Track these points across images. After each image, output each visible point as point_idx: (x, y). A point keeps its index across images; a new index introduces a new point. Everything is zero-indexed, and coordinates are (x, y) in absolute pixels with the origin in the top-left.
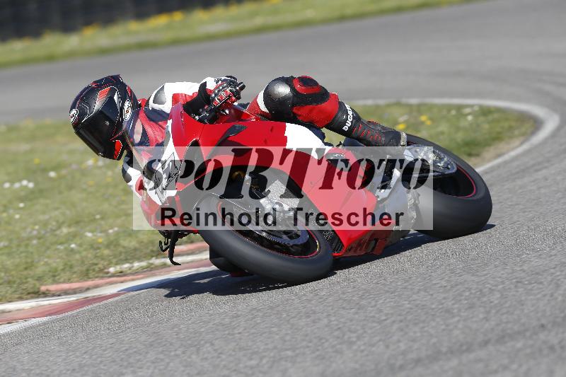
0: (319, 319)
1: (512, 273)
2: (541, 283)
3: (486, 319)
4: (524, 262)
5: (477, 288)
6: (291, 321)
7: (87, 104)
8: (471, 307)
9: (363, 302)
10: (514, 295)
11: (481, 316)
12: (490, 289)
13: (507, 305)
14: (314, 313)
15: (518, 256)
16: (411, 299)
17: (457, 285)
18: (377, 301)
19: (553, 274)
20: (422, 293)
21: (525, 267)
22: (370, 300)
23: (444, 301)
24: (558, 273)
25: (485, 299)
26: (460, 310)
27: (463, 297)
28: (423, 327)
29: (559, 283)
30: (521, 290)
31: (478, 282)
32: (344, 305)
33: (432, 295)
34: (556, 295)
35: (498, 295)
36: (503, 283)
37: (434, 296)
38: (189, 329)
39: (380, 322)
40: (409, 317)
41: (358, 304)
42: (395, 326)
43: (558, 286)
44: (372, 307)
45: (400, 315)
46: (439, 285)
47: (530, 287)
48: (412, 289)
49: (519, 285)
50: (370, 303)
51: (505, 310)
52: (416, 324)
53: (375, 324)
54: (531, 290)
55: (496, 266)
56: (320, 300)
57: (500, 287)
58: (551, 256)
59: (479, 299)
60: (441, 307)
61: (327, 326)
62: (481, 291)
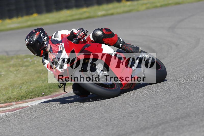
0: (53, 130)
1: (122, 113)
2: (132, 117)
3: (113, 130)
4: (126, 109)
5: (109, 119)
6: (43, 131)
7: (32, 37)
8: (107, 125)
9: (68, 124)
10: (122, 121)
11: (111, 129)
12: (114, 119)
13: (120, 124)
14: (51, 128)
15: (124, 107)
16: (86, 123)
17: (102, 117)
18: (73, 124)
19: (136, 113)
20: (90, 121)
21: (126, 111)
22: (71, 123)
23: (97, 123)
24: (138, 113)
25: (112, 123)
26: (103, 127)
27: (104, 122)
28: (90, 133)
29: (139, 116)
30: (125, 119)
31: (109, 116)
32: (61, 125)
33: (93, 121)
34: (137, 121)
35: (117, 121)
36: (118, 117)
37: (94, 121)
38: (5, 134)
39: (75, 131)
40: (85, 129)
41: (66, 125)
42: (80, 133)
43: (138, 118)
44: (72, 126)
45: (82, 128)
46: (96, 118)
47: (128, 118)
48: (86, 119)
49: (124, 117)
50: (71, 124)
51: (119, 126)
52: (87, 132)
53: (72, 132)
54: (129, 119)
55: (116, 111)
56: (53, 123)
57: (117, 118)
58: (135, 107)
59: (110, 122)
60: (96, 125)
61: (55, 133)
62: (111, 119)
